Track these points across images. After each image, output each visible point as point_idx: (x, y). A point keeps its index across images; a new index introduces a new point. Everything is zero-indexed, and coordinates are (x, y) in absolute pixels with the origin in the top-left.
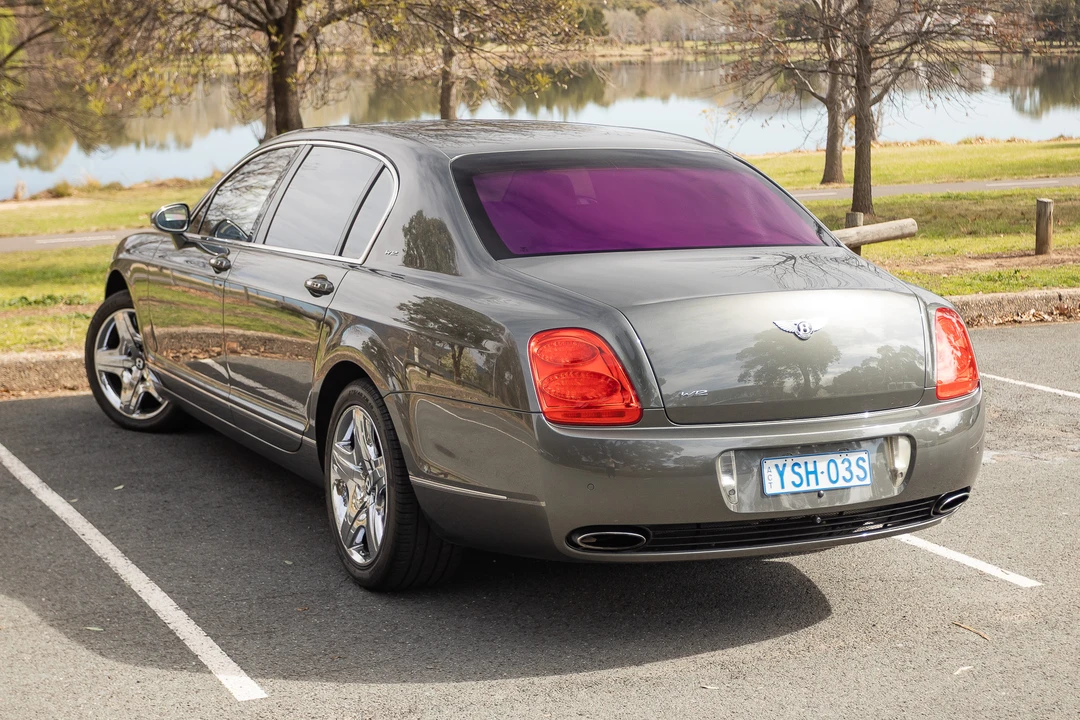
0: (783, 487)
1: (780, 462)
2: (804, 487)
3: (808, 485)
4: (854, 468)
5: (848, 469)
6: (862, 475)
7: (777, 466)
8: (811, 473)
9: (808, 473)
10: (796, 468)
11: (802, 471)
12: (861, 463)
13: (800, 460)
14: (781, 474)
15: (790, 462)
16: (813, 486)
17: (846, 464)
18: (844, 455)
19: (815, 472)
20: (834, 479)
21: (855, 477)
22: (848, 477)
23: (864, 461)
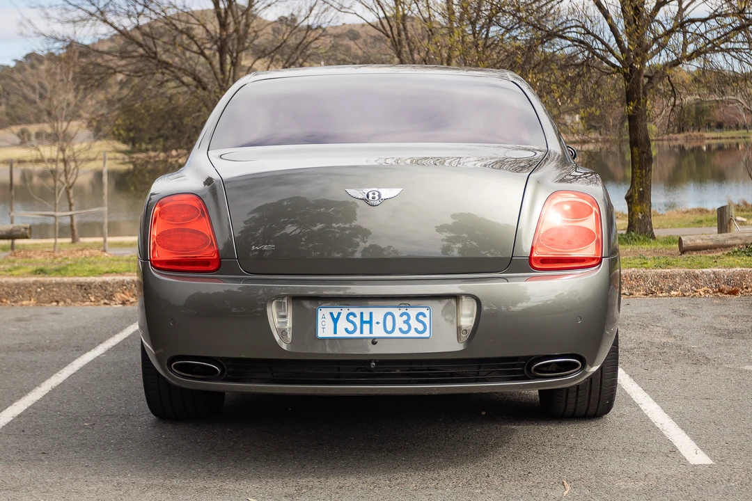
0: (335, 333)
1: (335, 311)
2: (357, 334)
3: (362, 332)
4: (413, 322)
5: (406, 322)
6: (421, 328)
7: (331, 314)
8: (366, 322)
9: (362, 322)
10: (351, 318)
11: (357, 321)
12: (421, 318)
13: (357, 311)
14: (335, 321)
15: (345, 311)
16: (366, 334)
17: (405, 318)
18: (403, 310)
19: (370, 322)
20: (389, 329)
21: (413, 330)
22: (405, 328)
23: (425, 316)
